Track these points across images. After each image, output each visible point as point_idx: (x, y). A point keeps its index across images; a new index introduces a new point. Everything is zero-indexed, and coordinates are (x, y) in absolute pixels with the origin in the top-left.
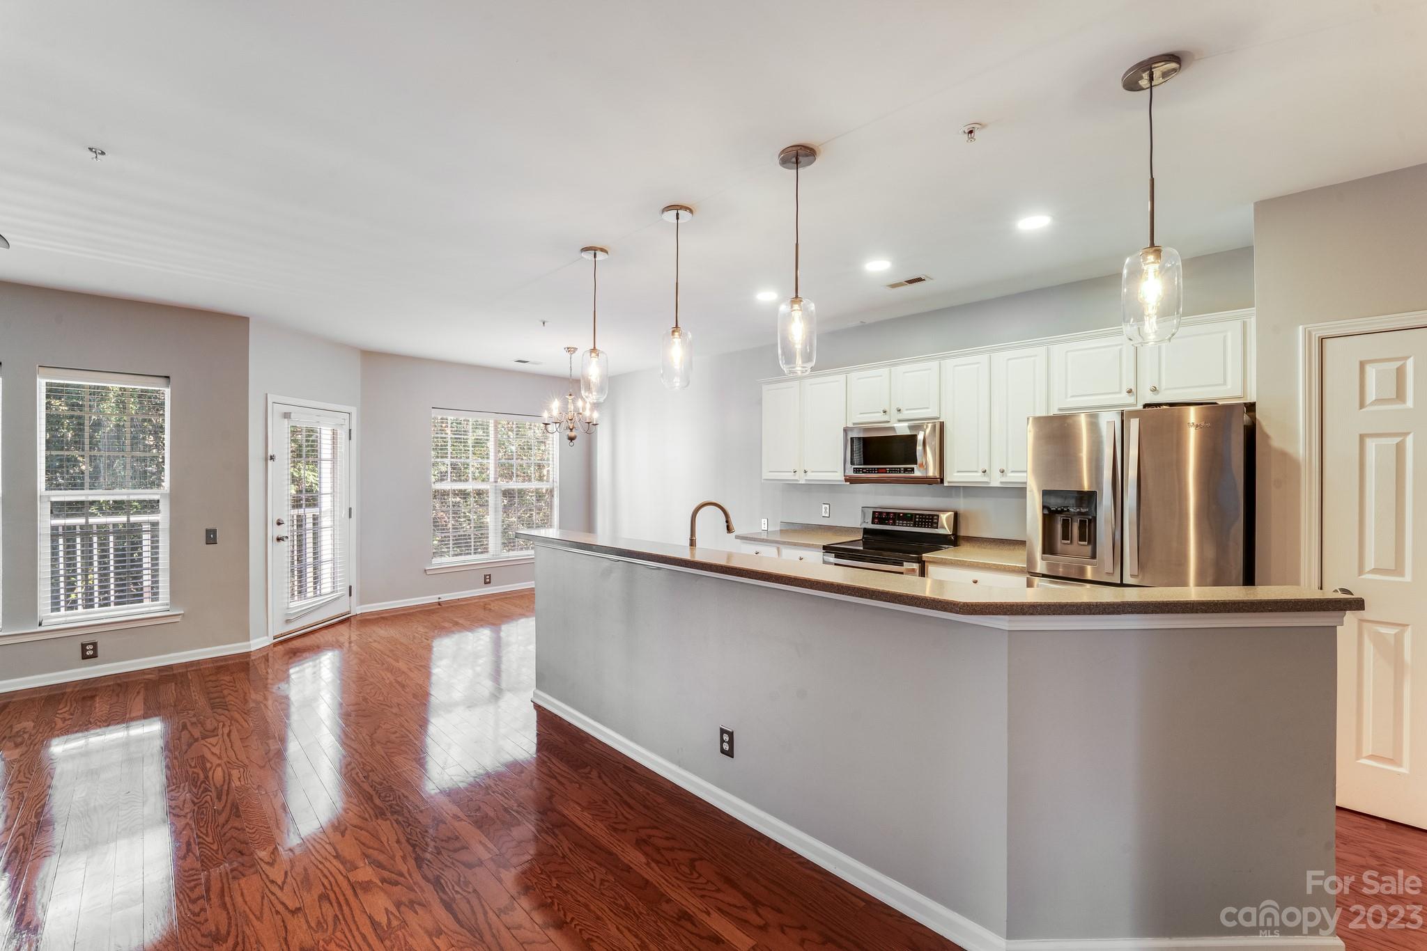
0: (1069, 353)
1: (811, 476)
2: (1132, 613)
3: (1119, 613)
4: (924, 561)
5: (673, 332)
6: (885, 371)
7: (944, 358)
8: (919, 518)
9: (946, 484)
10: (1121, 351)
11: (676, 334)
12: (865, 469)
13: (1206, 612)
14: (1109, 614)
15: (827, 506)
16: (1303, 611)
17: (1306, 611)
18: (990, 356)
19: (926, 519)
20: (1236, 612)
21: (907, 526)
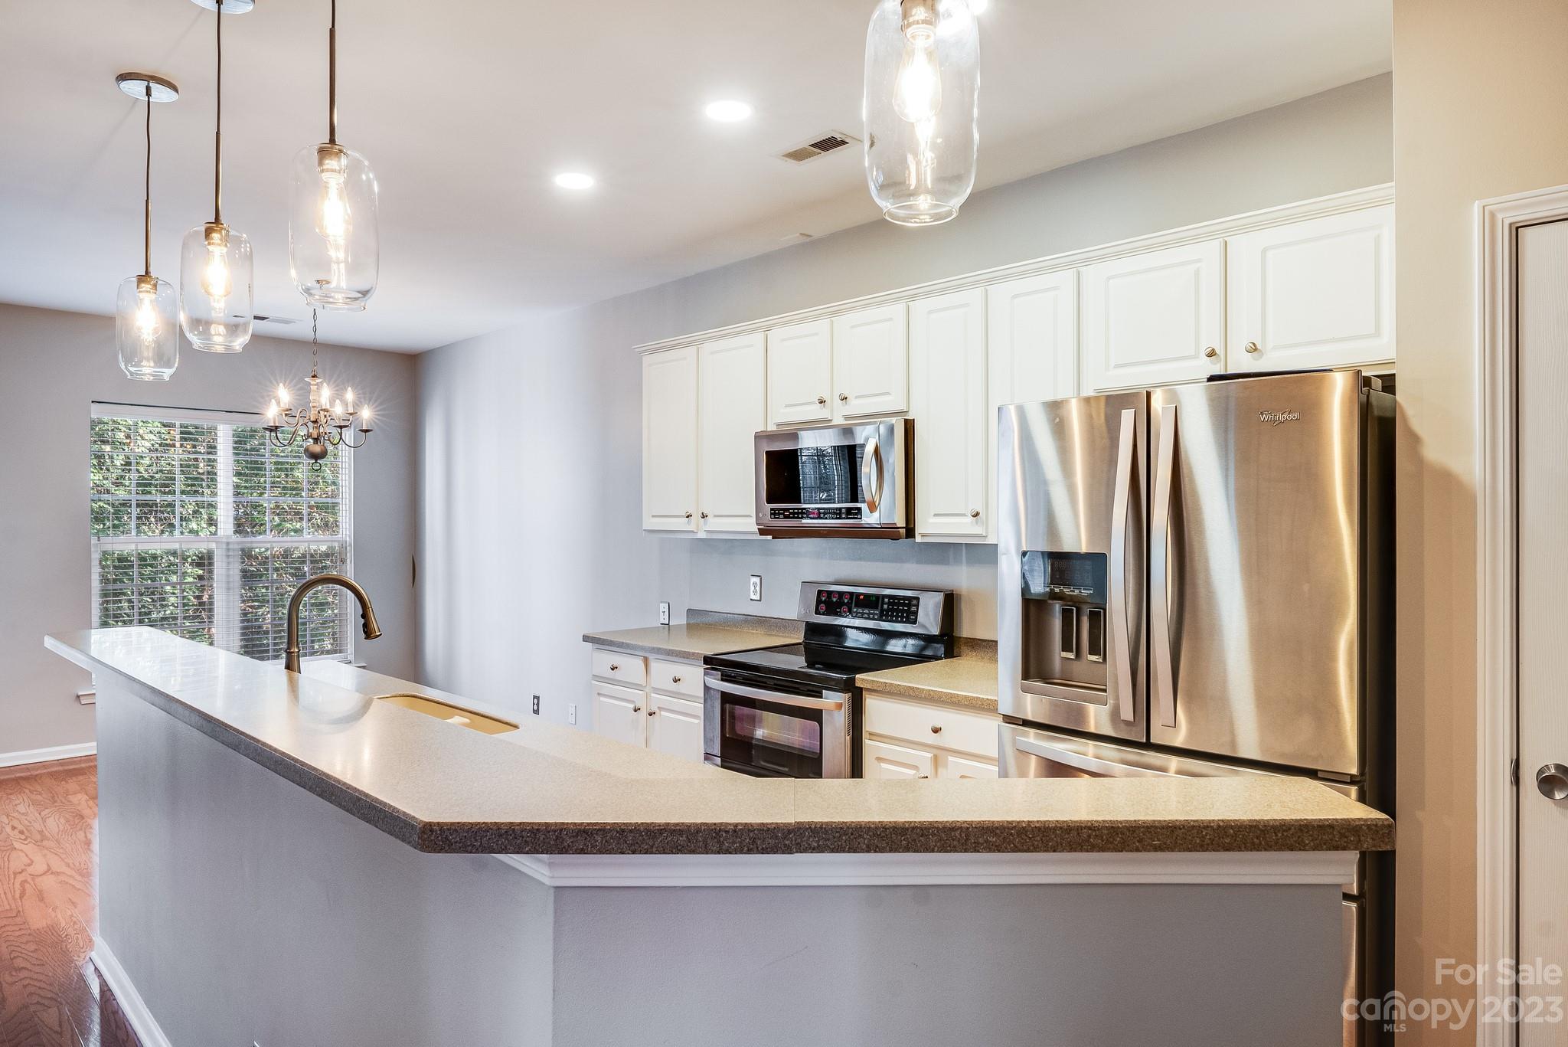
0: (1111, 281)
1: (713, 524)
2: (819, 849)
3: (788, 850)
4: (861, 689)
5: (208, 232)
6: (823, 325)
7: (913, 297)
8: (889, 604)
9: (918, 539)
10: (1197, 273)
11: (215, 236)
12: (787, 510)
13: (998, 849)
14: (764, 851)
15: (757, 580)
16: (1240, 849)
17: (1247, 849)
18: (986, 291)
19: (899, 604)
20: (1072, 850)
21: (869, 619)
